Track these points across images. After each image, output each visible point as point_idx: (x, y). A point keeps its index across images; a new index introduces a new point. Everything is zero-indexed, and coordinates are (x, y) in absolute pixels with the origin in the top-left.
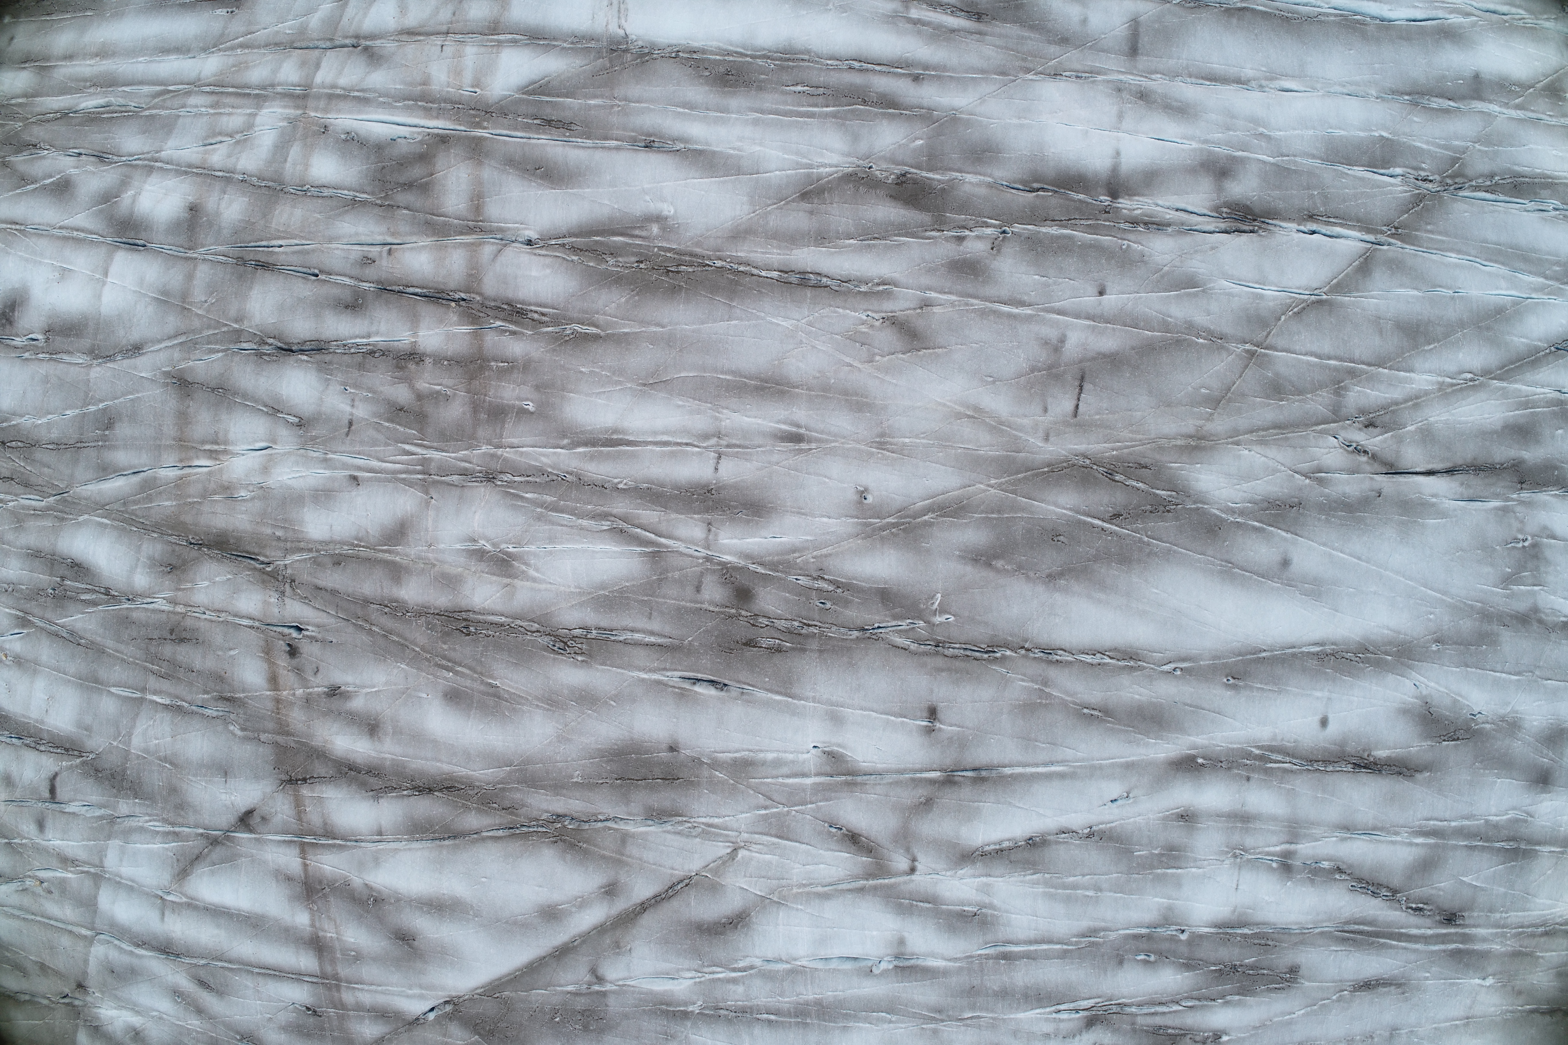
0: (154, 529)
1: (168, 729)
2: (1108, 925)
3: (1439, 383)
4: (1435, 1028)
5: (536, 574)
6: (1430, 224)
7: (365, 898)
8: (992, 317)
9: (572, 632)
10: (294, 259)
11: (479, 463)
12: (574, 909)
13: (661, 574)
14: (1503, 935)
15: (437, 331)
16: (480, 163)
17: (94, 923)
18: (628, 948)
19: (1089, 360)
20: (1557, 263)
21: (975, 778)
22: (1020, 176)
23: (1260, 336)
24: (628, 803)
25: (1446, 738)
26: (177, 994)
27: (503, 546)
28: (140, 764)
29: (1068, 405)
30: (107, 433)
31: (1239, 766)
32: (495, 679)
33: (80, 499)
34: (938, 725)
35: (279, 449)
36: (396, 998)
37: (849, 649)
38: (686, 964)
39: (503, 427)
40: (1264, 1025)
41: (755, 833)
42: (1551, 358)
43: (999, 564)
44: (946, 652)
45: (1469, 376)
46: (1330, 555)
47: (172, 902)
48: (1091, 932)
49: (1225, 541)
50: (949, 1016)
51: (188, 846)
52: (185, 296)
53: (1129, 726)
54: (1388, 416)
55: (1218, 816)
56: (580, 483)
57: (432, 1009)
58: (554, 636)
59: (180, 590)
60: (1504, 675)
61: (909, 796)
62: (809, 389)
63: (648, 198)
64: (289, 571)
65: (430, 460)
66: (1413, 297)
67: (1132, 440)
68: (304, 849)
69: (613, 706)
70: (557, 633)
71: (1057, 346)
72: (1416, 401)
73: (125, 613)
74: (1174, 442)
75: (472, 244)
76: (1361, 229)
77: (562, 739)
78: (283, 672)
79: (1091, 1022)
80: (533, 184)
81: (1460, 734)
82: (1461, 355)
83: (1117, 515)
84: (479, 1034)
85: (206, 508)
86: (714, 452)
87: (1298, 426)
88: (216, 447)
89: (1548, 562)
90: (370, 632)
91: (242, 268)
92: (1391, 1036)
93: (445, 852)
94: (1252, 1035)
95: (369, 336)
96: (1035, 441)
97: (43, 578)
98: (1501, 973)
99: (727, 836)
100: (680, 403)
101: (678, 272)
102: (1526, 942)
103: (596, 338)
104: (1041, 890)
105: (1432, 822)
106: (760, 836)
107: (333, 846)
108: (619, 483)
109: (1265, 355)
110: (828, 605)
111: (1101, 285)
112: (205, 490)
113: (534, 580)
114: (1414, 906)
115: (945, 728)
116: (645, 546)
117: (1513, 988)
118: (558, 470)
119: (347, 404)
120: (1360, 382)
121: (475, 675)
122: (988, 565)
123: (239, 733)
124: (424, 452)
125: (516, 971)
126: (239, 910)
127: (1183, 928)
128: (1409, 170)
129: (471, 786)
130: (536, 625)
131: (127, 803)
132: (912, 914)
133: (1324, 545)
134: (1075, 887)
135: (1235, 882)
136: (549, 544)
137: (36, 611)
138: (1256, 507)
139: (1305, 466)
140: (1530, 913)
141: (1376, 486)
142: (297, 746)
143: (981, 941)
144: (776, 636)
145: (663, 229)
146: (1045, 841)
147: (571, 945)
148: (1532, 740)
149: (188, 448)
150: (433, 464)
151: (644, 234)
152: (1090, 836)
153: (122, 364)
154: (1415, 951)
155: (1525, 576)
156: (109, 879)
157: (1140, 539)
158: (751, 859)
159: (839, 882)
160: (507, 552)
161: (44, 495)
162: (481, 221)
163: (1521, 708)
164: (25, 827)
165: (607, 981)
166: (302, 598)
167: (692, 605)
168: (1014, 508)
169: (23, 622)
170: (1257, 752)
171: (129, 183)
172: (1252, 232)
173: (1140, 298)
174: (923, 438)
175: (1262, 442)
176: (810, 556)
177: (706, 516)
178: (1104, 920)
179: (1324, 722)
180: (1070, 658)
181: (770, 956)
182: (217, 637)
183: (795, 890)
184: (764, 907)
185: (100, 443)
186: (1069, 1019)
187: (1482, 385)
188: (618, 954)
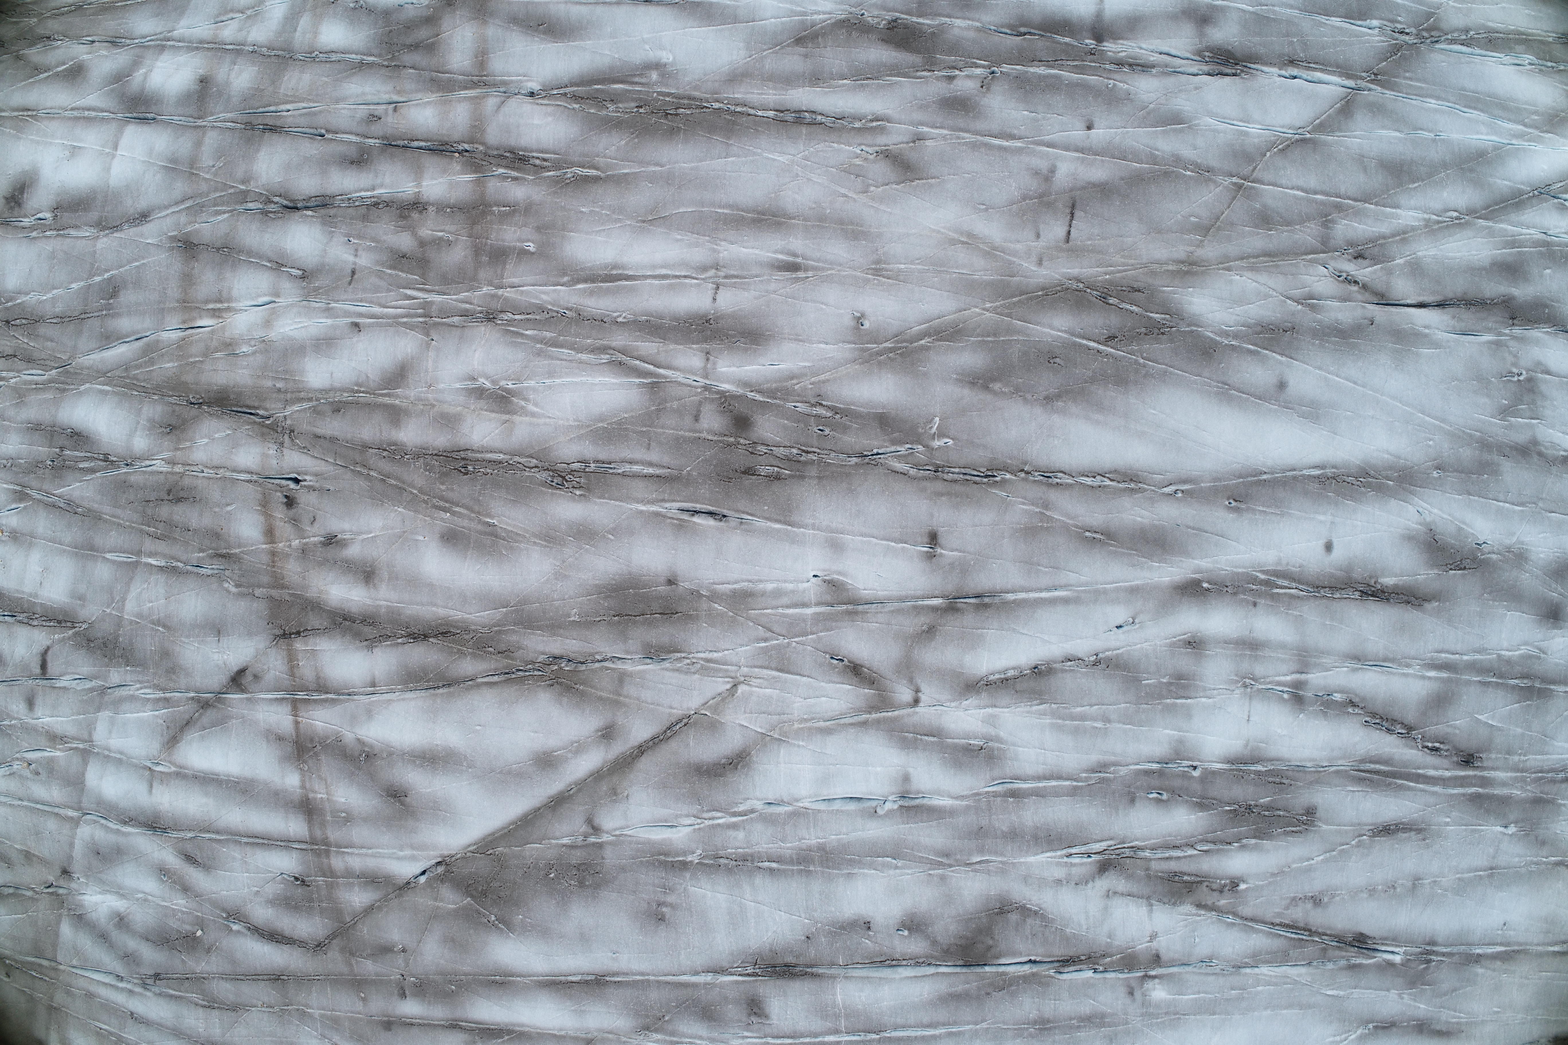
0: (154, 391)
1: (162, 591)
2: (1118, 759)
3: (1425, 219)
4: (1459, 879)
5: (535, 409)
6: (1408, 71)
7: (356, 754)
8: (983, 150)
9: (570, 466)
10: (302, 121)
11: (480, 303)
12: (570, 755)
13: (659, 404)
14: (1523, 780)
15: (441, 180)
16: (485, 22)
17: (80, 802)
18: (625, 794)
19: (1079, 189)
20: (1536, 113)
21: (977, 604)
22: (1007, 21)
23: (1246, 170)
24: (625, 639)
25: (1452, 567)
26: (163, 872)
27: (503, 383)
28: (132, 630)
29: (1060, 231)
30: (111, 301)
31: (1245, 591)
32: (492, 517)
33: (82, 369)
34: (939, 550)
35: (282, 301)
36: (386, 860)
37: (848, 475)
38: (685, 809)
39: (504, 268)
40: (1284, 872)
41: (755, 667)
42: (1534, 201)
43: (997, 386)
44: (946, 476)
45: (1455, 214)
46: (1326, 378)
47: (161, 772)
48: (1101, 767)
49: (1221, 363)
50: (957, 860)
51: (179, 711)
52: (193, 162)
53: (1132, 550)
54: (1376, 249)
55: (1226, 642)
56: (580, 318)
57: (424, 873)
58: (553, 471)
59: (179, 449)
60: (1507, 505)
61: (912, 624)
62: (805, 220)
63: (647, 47)
64: (289, 422)
65: (432, 303)
66: (1395, 138)
67: (1124, 265)
68: (295, 706)
69: (612, 540)
70: (556, 468)
71: (1048, 176)
72: (1404, 235)
73: (123, 477)
74: (1165, 267)
75: (476, 97)
76: (1341, 75)
77: (559, 576)
78: (279, 524)
79: (1104, 867)
80: (536, 39)
81: (1466, 563)
82: (1445, 194)
83: (1112, 338)
84: (472, 896)
85: (207, 366)
86: (712, 283)
87: (1287, 254)
88: (219, 306)
89: (1544, 397)
90: (368, 477)
91: (250, 132)
92: (1414, 886)
93: (439, 701)
94: (1270, 883)
95: (374, 189)
96: (1029, 266)
97: (43, 451)
98: (1523, 821)
99: (727, 671)
100: (679, 237)
101: (677, 115)
102: (1547, 788)
103: (597, 179)
104: (1048, 721)
105: (1443, 655)
106: (760, 670)
107: (326, 701)
108: (618, 317)
109: (1253, 188)
110: (827, 432)
111: (1088, 120)
112: (207, 348)
113: (533, 415)
114: (1430, 745)
115: (946, 554)
116: (644, 378)
117: (1537, 837)
118: (558, 306)
119: (350, 254)
120: (1347, 216)
121: (473, 515)
122: (986, 388)
123: (234, 590)
124: (426, 296)
125: (510, 824)
126: (228, 776)
127: (1195, 764)
128: (1385, 23)
129: (467, 630)
130: (534, 461)
131: (119, 672)
132: (916, 748)
133: (1320, 368)
134: (1082, 718)
135: (1246, 713)
136: (548, 378)
137: (34, 484)
138: (1250, 331)
139: (1297, 293)
140: (1549, 756)
141: (1369, 315)
142: (292, 598)
143: (988, 777)
144: (774, 463)
145: (662, 75)
146: (1051, 669)
147: (567, 794)
148: (1539, 572)
149: (191, 309)
150: (434, 307)
151: (643, 80)
152: (1096, 663)
153: (129, 233)
154: (1434, 793)
155: (1522, 409)
156: (98, 753)
157: (1136, 361)
158: (751, 694)
159: (842, 716)
160: (506, 388)
161: (46, 368)
162: (485, 76)
163: (1527, 539)
164: (15, 707)
165: (603, 831)
166: (300, 448)
167: (691, 434)
168: (1010, 330)
169: (21, 496)
170: (1262, 577)
171: (141, 62)
172: (1234, 75)
173: (1128, 132)
174: (918, 264)
175: (1252, 268)
176: (808, 382)
177: (704, 346)
178: (1114, 754)
179: (1329, 547)
180: (1070, 481)
181: (771, 797)
182: (215, 494)
183: (796, 726)
184: (765, 745)
185: (104, 313)
186: (1082, 865)
187: (1467, 223)
188: (615, 801)
